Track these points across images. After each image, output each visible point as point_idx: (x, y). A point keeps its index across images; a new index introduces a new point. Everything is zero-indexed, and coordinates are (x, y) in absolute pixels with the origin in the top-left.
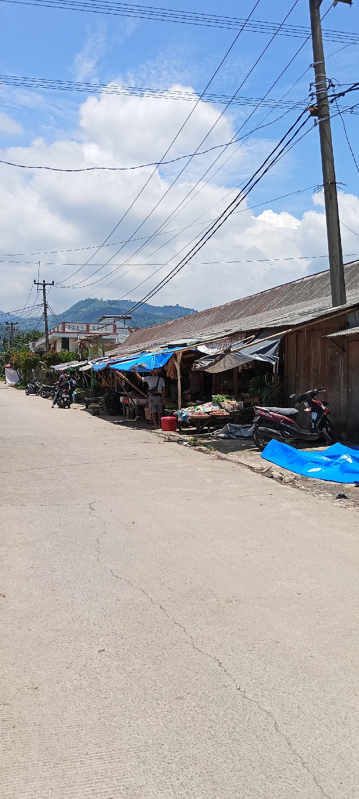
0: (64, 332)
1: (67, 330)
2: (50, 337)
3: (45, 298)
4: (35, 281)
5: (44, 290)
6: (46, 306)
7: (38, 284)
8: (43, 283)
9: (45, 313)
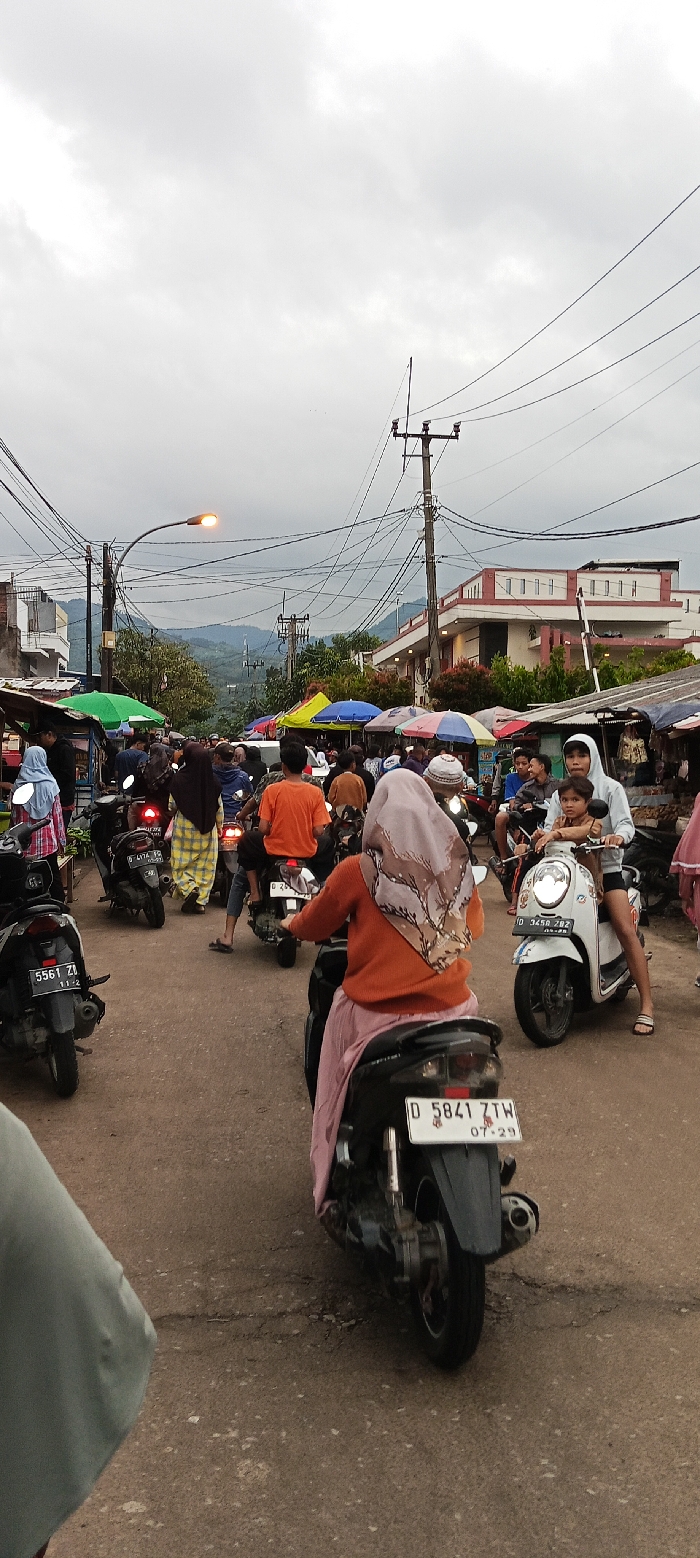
0: (489, 598)
1: (500, 594)
2: (443, 620)
3: (427, 484)
4: (395, 424)
5: (426, 458)
6: (430, 513)
7: (405, 436)
8: (419, 431)
9: (428, 537)
